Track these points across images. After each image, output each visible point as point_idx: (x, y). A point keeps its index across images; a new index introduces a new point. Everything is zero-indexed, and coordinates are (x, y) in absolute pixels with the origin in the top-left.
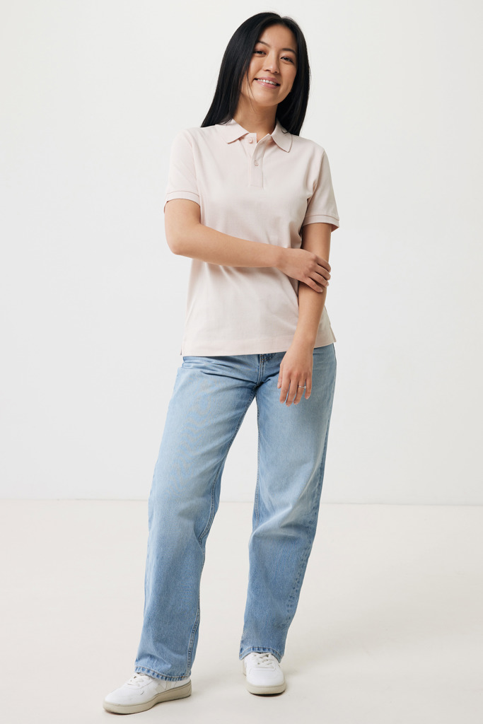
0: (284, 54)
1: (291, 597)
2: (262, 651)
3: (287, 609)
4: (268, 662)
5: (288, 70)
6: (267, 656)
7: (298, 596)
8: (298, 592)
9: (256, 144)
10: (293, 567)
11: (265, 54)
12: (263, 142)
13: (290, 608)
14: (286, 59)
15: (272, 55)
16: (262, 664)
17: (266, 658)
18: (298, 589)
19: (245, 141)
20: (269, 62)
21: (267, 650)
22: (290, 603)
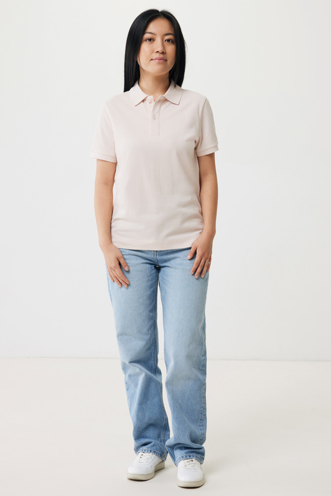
0: (167, 37)
1: (201, 420)
2: (188, 457)
3: (200, 428)
4: (192, 465)
5: (171, 49)
6: (192, 461)
7: (206, 418)
8: (205, 415)
9: (154, 103)
10: (198, 399)
11: (154, 40)
12: (159, 101)
13: (201, 428)
14: (168, 40)
15: (158, 41)
16: (188, 466)
17: (192, 462)
18: (204, 413)
19: (147, 102)
20: (158, 45)
21: (192, 457)
22: (201, 424)
